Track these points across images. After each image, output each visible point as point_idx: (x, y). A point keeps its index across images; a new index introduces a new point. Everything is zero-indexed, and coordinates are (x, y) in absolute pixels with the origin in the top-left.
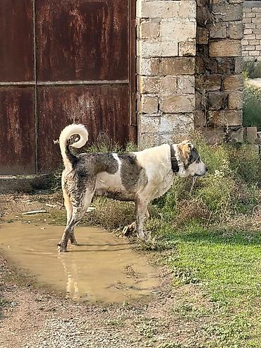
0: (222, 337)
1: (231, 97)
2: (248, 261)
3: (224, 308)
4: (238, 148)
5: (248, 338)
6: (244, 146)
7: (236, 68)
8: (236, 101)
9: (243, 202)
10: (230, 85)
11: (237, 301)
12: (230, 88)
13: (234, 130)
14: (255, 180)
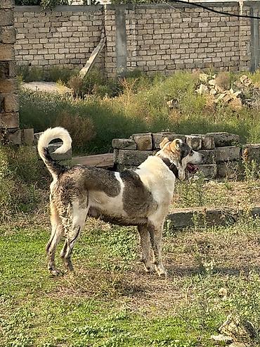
0: (8, 327)
1: (7, 100)
2: (30, 257)
3: (9, 301)
4: (16, 150)
5: (32, 327)
6: (22, 148)
7: (11, 72)
8: (12, 104)
9: (24, 202)
10: (5, 88)
11: (21, 294)
12: (6, 92)
13: (12, 133)
14: (34, 180)
